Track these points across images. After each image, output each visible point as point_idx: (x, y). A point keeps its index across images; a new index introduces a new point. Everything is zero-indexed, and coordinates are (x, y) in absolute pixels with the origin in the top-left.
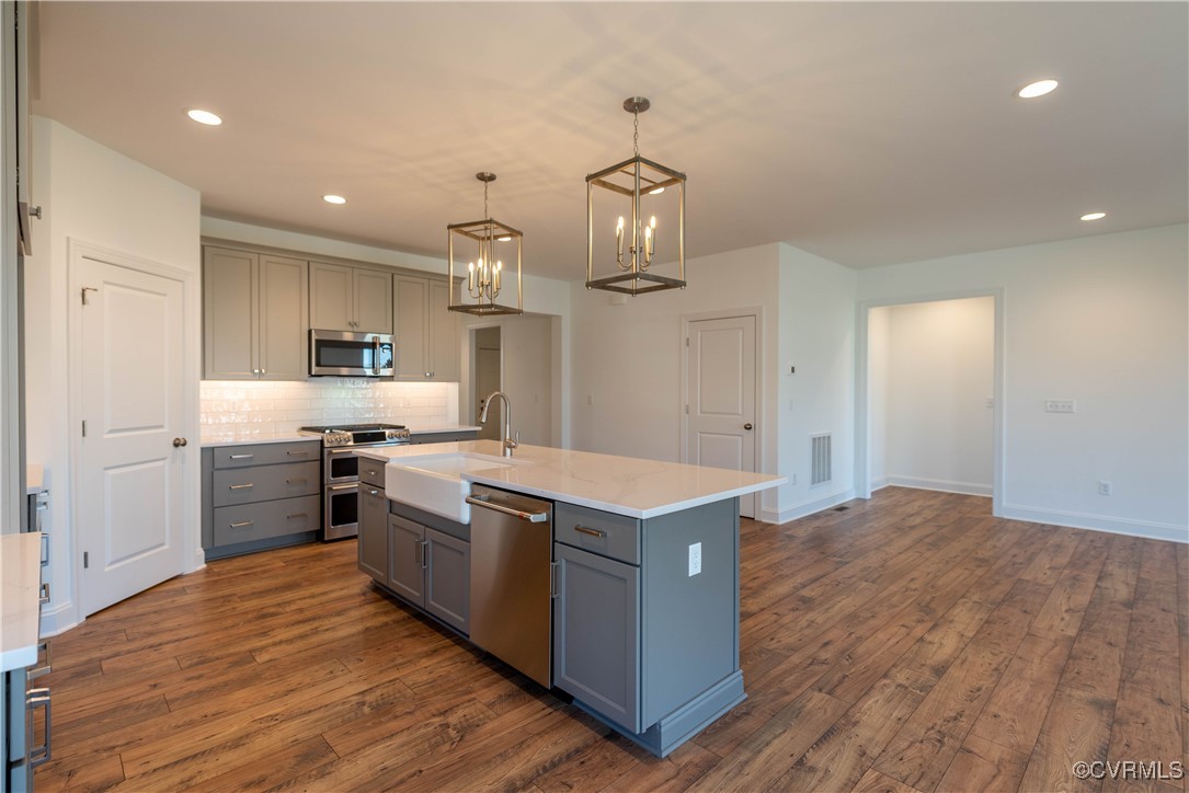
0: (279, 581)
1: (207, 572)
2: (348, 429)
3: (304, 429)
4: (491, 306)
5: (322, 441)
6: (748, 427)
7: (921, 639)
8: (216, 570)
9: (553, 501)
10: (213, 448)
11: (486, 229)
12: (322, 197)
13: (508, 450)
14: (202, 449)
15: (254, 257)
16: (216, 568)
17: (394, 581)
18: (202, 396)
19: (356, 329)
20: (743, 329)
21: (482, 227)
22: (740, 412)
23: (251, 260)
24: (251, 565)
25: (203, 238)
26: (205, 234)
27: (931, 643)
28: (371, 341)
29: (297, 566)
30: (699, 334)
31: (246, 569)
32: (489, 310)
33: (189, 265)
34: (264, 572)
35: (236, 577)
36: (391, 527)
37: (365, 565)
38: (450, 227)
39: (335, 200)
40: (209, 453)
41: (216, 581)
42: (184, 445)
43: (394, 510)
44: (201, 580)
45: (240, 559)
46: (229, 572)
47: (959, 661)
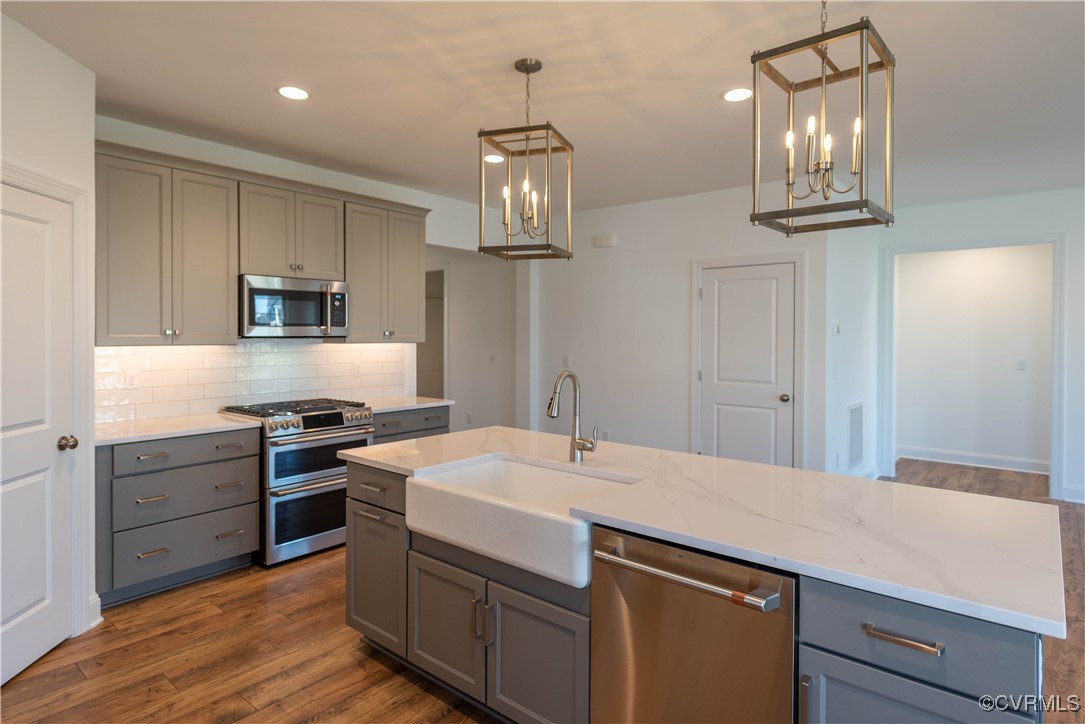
0: (223, 645)
1: (105, 631)
2: (294, 407)
3: (230, 409)
4: (548, 247)
5: (262, 429)
6: (784, 399)
8: (120, 626)
9: (795, 576)
10: (113, 446)
11: (528, 139)
12: (277, 91)
13: (578, 453)
14: (96, 447)
15: (166, 173)
16: (123, 621)
17: (419, 652)
18: (98, 369)
19: (299, 274)
20: (777, 279)
21: (522, 136)
22: (773, 380)
23: (160, 177)
24: (172, 615)
25: (99, 143)
26: (100, 138)
28: (318, 290)
29: (240, 614)
30: (717, 283)
31: (166, 622)
32: (545, 252)
33: (81, 178)
34: (195, 626)
35: (154, 639)
36: (414, 573)
37: (359, 619)
38: (482, 134)
39: (293, 93)
40: (107, 454)
41: (125, 649)
42: (74, 446)
43: (415, 546)
44: (98, 648)
45: (150, 603)
46: (142, 629)
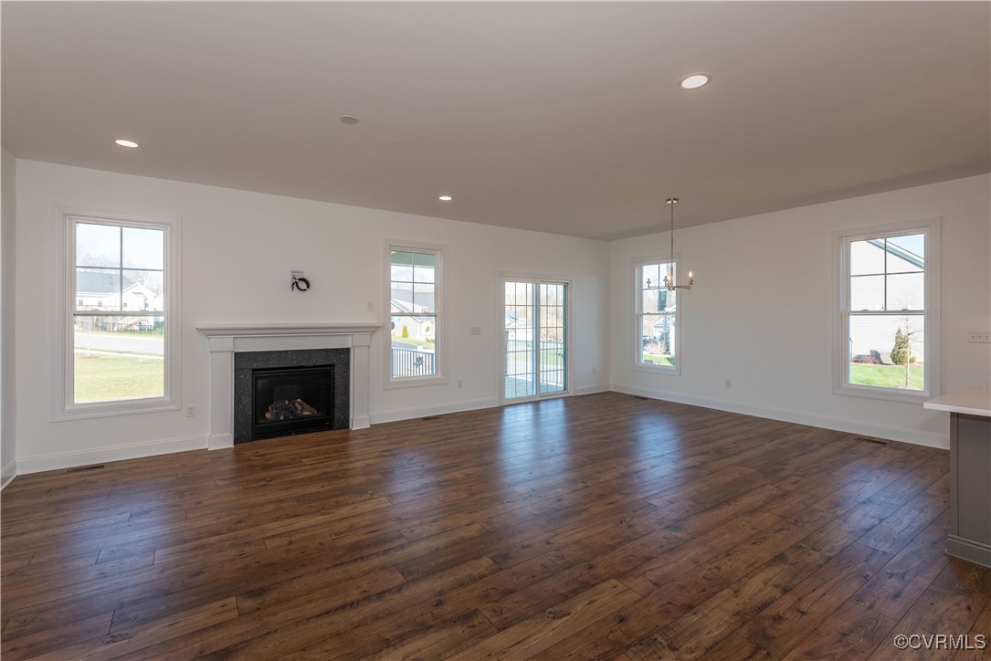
7: (786, 591)
27: (776, 586)
47: (757, 565)
